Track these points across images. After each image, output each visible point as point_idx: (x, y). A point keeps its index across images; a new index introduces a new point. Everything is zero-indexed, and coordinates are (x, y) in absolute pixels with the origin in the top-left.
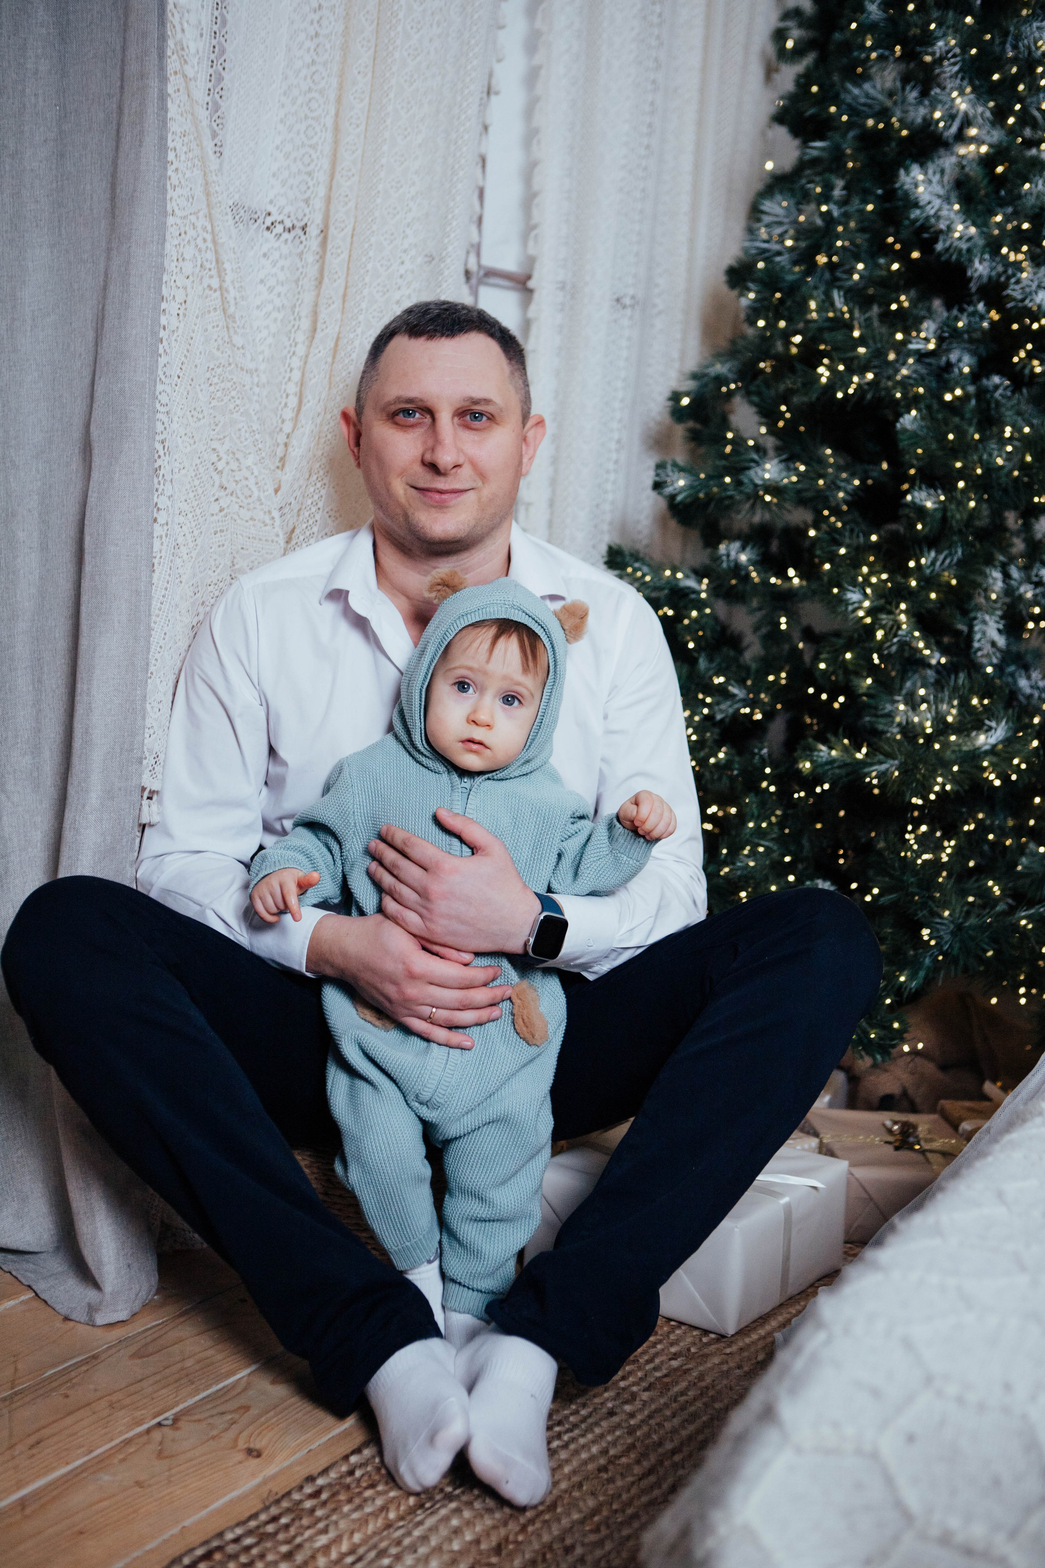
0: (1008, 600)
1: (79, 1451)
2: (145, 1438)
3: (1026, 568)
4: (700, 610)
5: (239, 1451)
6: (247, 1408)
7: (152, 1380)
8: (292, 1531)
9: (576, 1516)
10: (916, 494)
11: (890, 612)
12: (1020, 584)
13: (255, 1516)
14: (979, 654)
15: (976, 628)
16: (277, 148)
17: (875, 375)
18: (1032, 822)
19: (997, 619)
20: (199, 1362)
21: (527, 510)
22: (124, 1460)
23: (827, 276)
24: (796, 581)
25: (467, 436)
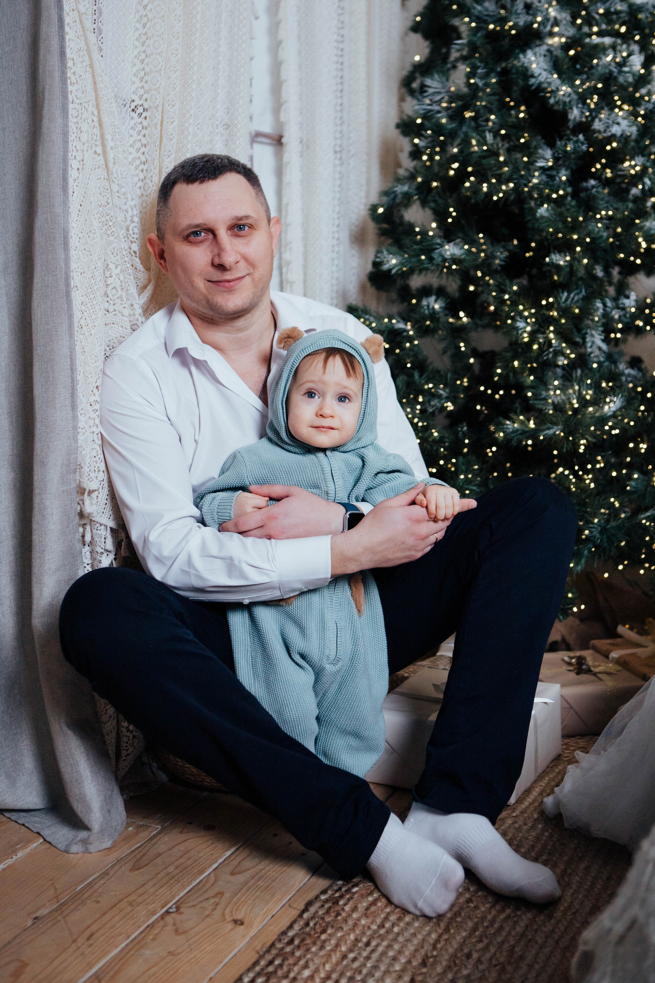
0: (604, 321)
1: (121, 938)
2: (162, 923)
3: (615, 299)
4: (411, 343)
5: (229, 922)
6: (222, 894)
7: (151, 883)
8: (285, 968)
9: (464, 934)
10: (553, 256)
11: (544, 333)
12: (612, 309)
13: (256, 963)
14: (592, 355)
15: (588, 340)
16: (135, 57)
17: (515, 184)
18: (628, 459)
19: (600, 333)
20: (177, 867)
21: (291, 286)
22: (153, 939)
23: (473, 124)
24: (465, 319)
25: (238, 241)
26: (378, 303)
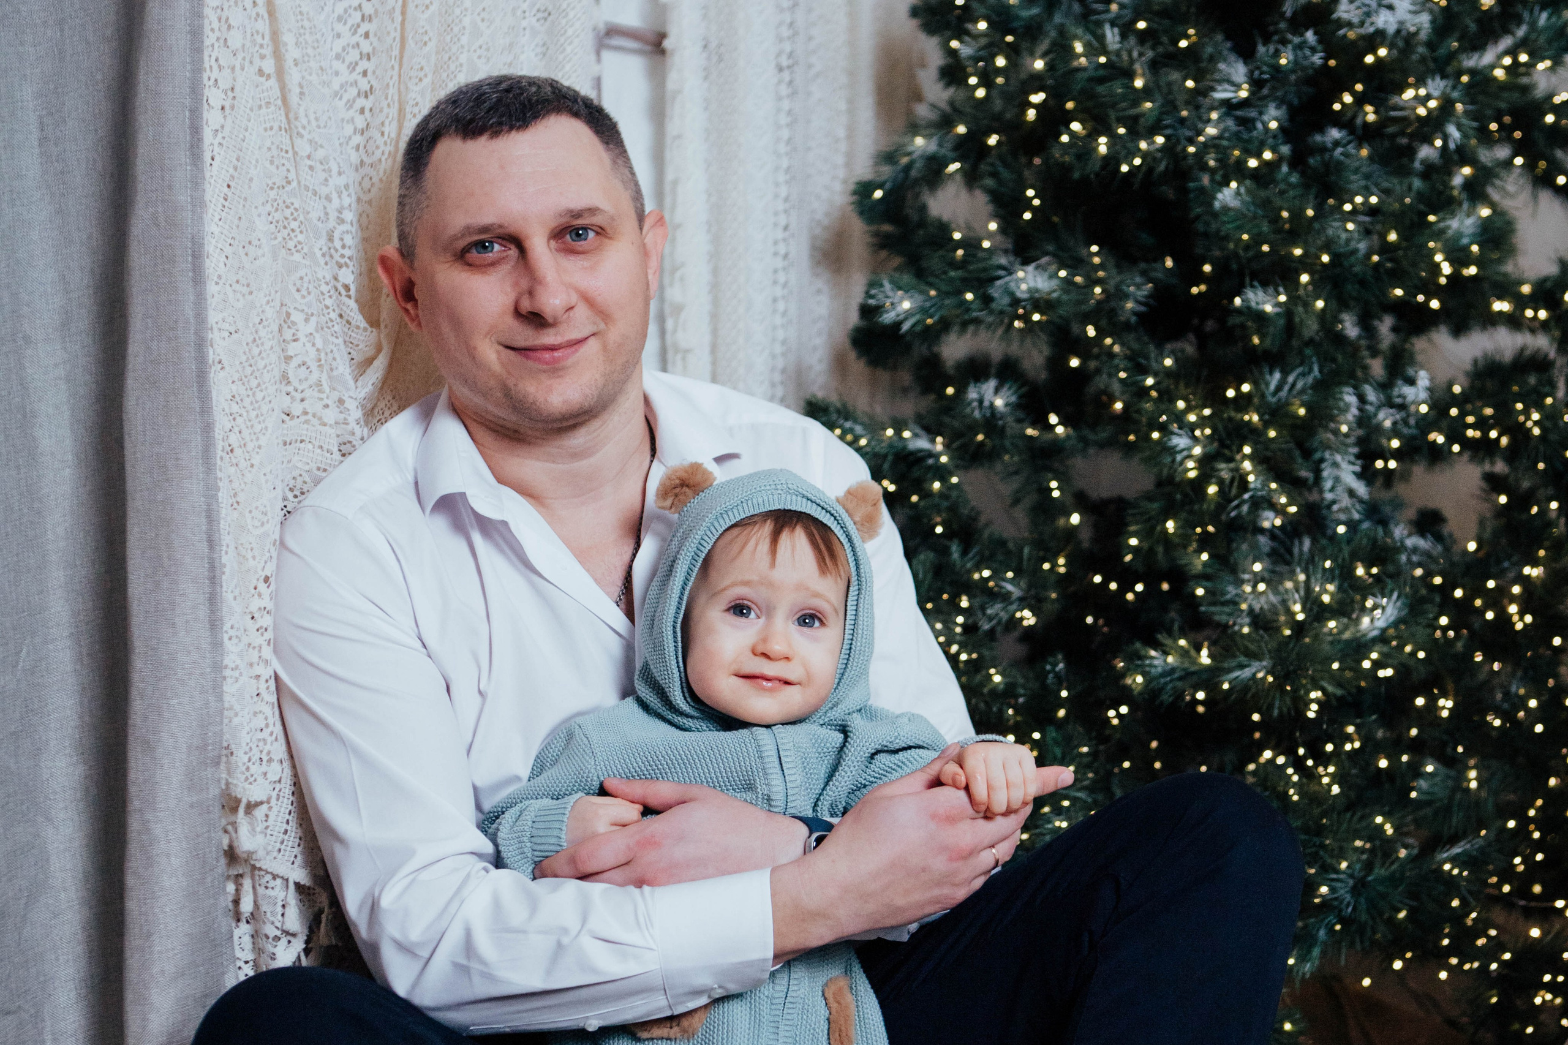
0: (1360, 432)
3: (1385, 387)
4: (944, 480)
10: (1250, 294)
11: (1231, 460)
12: (1379, 408)
14: (1335, 507)
15: (1325, 474)
17: (1168, 138)
18: (1414, 732)
19: (1352, 459)
21: (684, 359)
24: (1060, 430)
25: (572, 264)
26: (872, 395)
